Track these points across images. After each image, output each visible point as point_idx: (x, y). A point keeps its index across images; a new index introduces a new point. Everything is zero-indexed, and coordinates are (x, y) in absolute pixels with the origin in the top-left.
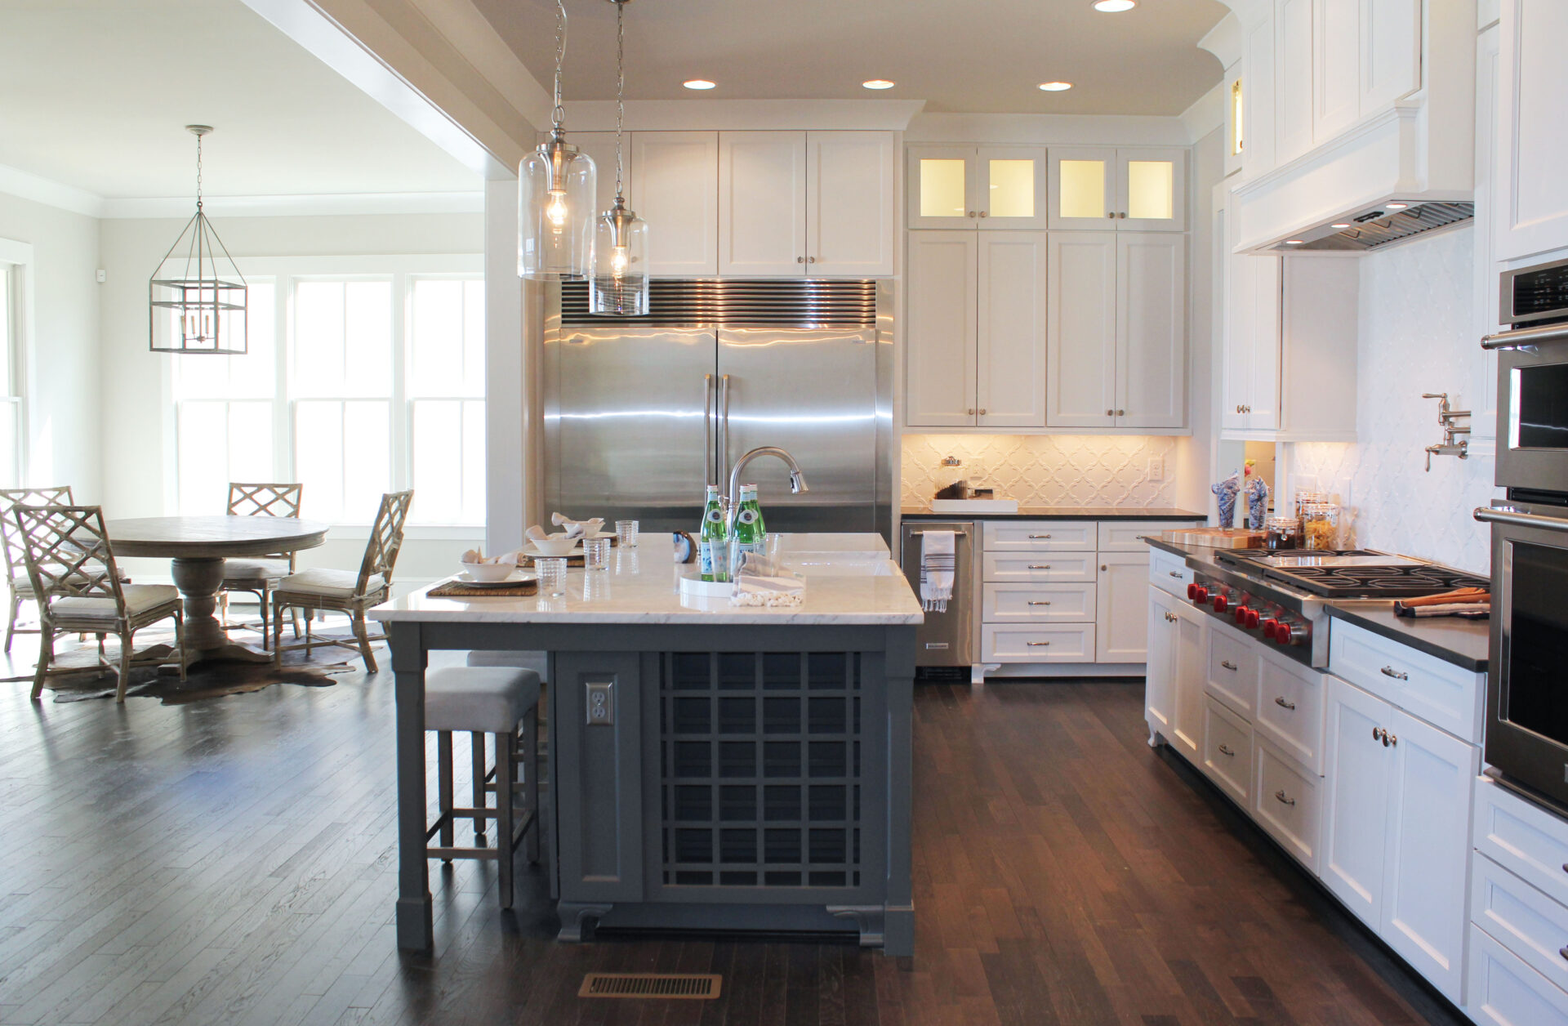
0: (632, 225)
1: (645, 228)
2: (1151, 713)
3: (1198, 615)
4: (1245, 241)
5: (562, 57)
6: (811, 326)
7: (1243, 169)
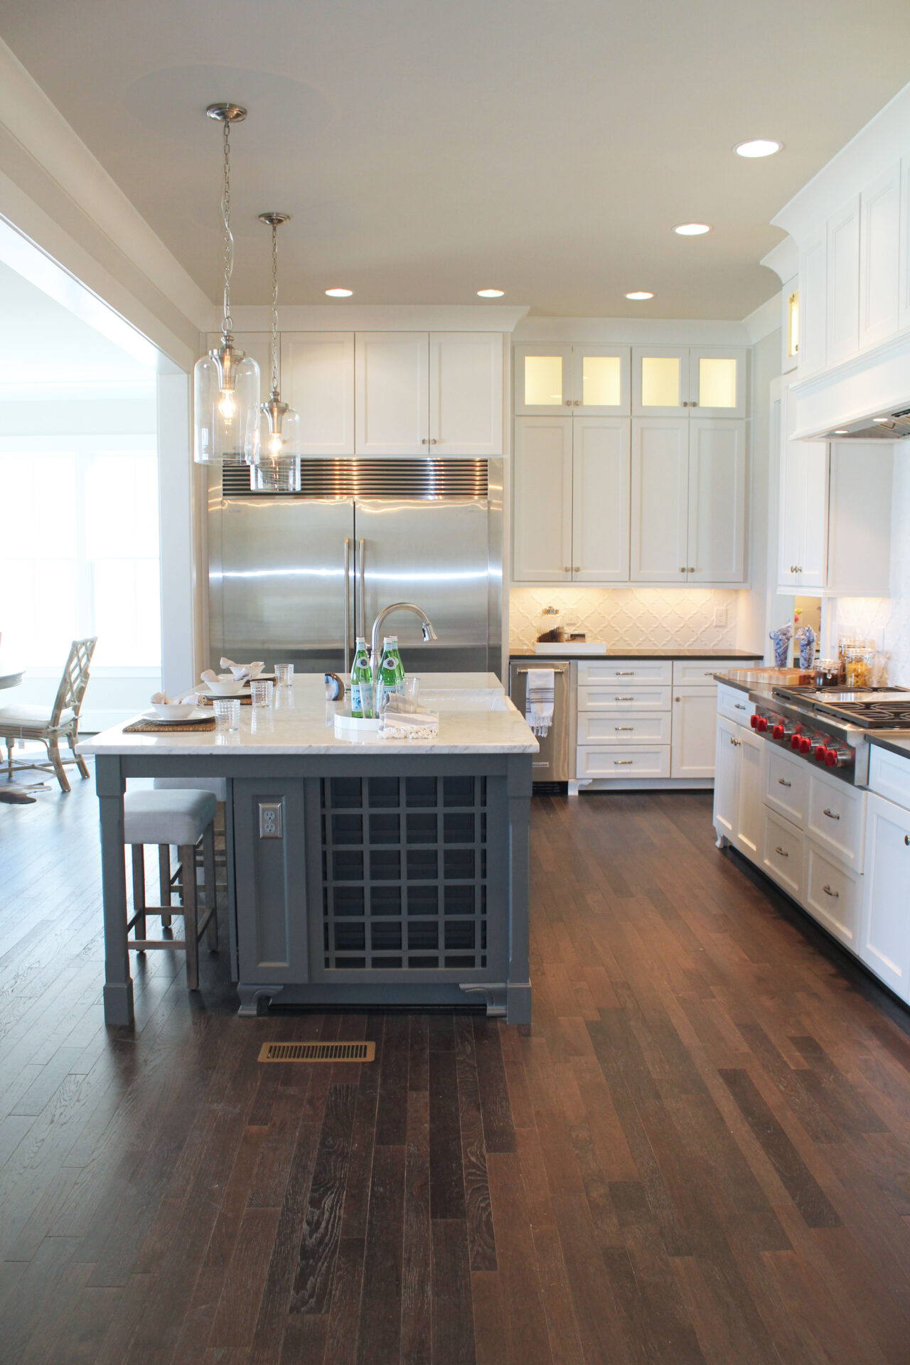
0: (286, 414)
1: (297, 417)
2: (719, 821)
3: (759, 740)
4: (800, 431)
5: (230, 275)
6: (430, 497)
7: (799, 368)
